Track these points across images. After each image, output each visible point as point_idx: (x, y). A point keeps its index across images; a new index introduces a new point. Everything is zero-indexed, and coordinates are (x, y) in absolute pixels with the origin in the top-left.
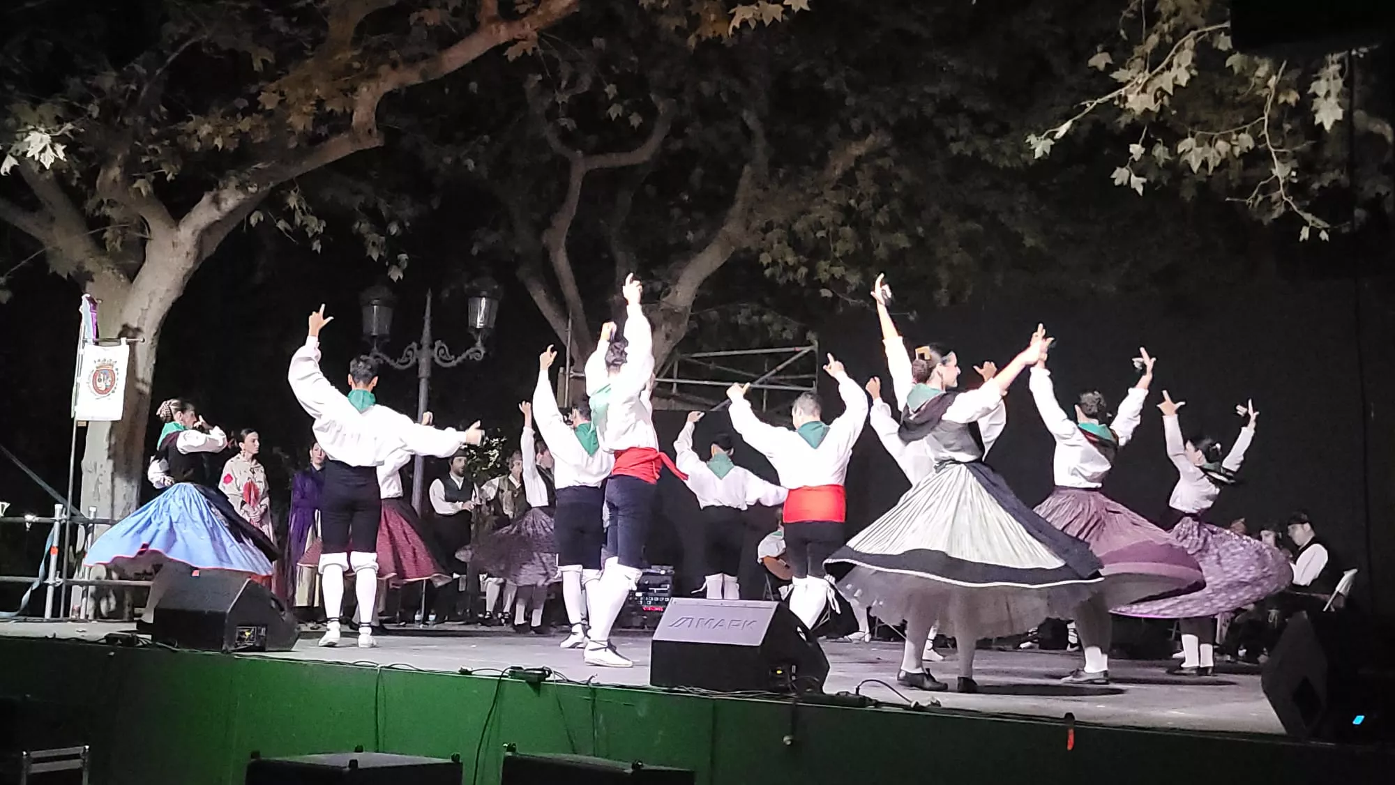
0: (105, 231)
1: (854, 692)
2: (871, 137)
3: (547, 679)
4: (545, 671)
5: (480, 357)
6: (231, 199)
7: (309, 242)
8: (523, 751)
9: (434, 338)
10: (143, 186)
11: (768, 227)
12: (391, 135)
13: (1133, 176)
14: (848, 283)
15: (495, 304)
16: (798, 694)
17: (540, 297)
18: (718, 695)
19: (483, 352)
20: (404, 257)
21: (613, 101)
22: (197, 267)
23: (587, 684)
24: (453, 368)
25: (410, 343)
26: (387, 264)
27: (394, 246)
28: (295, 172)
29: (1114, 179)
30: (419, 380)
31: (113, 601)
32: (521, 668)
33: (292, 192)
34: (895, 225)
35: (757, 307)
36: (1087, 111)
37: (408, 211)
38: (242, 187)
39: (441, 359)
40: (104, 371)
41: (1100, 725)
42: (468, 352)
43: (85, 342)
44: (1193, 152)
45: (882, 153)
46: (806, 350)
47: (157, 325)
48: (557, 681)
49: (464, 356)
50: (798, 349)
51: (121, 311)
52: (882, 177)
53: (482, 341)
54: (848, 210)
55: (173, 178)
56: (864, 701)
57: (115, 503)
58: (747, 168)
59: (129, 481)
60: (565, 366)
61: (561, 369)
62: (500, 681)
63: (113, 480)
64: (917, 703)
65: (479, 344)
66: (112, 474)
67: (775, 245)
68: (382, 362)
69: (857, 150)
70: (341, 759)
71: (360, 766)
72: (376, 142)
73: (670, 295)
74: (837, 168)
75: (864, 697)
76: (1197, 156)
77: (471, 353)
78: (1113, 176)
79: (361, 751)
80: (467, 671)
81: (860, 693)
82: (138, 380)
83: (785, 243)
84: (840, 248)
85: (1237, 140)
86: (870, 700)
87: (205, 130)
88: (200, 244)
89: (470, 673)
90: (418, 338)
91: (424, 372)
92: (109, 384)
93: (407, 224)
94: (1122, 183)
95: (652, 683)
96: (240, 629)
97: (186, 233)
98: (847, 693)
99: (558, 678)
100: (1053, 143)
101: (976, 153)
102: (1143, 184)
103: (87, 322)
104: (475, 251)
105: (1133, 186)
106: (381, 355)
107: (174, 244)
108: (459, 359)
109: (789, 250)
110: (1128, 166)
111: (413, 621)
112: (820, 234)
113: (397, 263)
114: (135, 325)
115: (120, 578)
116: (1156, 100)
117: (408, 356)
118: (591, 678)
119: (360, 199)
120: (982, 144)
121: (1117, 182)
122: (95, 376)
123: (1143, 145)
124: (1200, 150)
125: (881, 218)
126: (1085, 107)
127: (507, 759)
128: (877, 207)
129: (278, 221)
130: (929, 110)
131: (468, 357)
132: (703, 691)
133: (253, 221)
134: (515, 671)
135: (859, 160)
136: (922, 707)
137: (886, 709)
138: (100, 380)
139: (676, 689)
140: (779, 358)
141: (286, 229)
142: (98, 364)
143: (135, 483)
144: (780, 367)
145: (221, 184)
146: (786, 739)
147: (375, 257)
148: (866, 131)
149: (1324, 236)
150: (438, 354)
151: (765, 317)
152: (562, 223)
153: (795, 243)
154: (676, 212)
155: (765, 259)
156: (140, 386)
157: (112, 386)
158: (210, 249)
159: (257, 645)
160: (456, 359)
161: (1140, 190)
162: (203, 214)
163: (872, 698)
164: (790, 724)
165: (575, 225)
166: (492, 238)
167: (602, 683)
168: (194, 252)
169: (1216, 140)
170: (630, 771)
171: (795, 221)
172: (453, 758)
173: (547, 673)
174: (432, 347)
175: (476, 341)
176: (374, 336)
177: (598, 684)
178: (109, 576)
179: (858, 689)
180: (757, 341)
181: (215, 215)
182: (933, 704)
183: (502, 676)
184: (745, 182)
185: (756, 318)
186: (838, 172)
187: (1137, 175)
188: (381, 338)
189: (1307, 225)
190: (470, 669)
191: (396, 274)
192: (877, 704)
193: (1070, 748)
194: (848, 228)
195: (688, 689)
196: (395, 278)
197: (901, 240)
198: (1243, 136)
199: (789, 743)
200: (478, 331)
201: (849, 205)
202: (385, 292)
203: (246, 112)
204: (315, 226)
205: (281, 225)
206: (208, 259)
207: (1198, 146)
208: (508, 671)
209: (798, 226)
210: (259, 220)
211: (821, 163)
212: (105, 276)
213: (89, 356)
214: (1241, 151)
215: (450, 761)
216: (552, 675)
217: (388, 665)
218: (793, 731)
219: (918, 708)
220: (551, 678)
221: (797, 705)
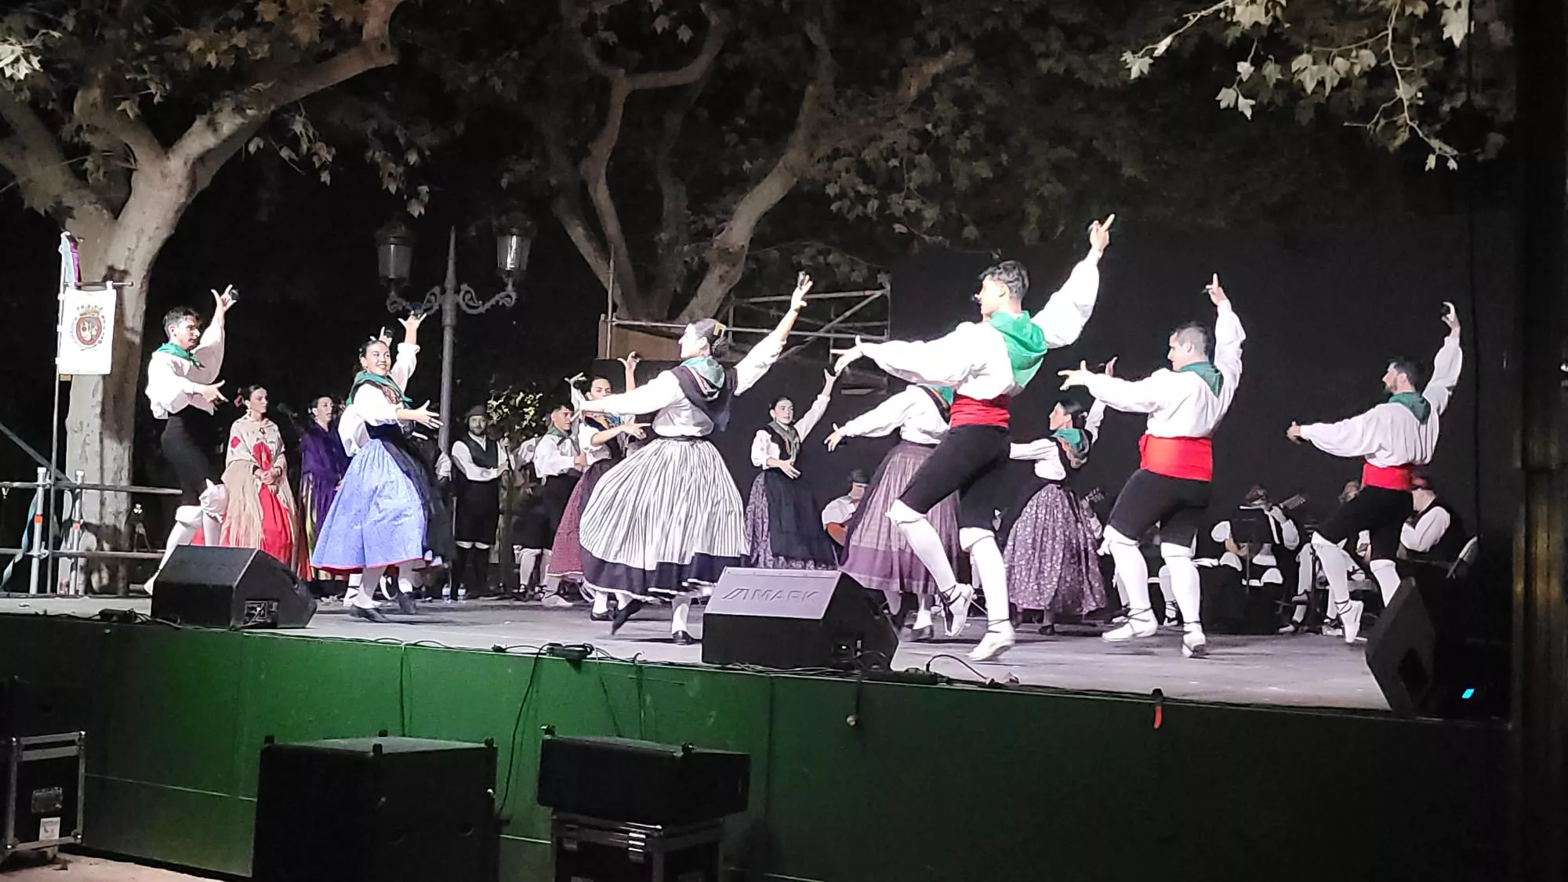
0: (86, 160)
1: (925, 668)
2: (950, 53)
3: (588, 656)
4: (586, 648)
5: (510, 303)
6: (229, 123)
7: (316, 174)
8: (561, 735)
9: (459, 281)
10: (129, 108)
11: (836, 154)
12: (407, 51)
13: (1241, 98)
14: (923, 219)
15: (528, 243)
16: (864, 671)
17: (577, 234)
18: (774, 673)
19: (514, 296)
20: (424, 189)
21: (659, 12)
22: (190, 201)
23: (633, 662)
24: (480, 315)
25: (432, 286)
26: (405, 197)
27: (413, 176)
28: (300, 92)
29: (1219, 101)
30: (442, 329)
31: (105, 574)
32: (560, 645)
33: (297, 117)
34: (976, 153)
35: (821, 246)
36: (1190, 24)
37: (428, 138)
38: (239, 109)
39: (469, 306)
40: (88, 320)
41: (1191, 701)
42: (497, 297)
43: (66, 286)
44: (1308, 71)
45: (962, 71)
46: (878, 294)
47: (146, 267)
48: (599, 659)
49: (493, 302)
50: (867, 293)
51: (106, 251)
52: (964, 100)
53: (513, 285)
54: (924, 136)
55: (161, 100)
56: (935, 678)
57: (105, 466)
58: (810, 88)
59: (121, 442)
60: (606, 313)
61: (603, 316)
62: (537, 659)
63: (101, 441)
64: (993, 680)
65: (510, 287)
66: (101, 433)
67: (843, 174)
68: (400, 308)
69: (935, 67)
70: (365, 744)
71: (385, 751)
72: (390, 59)
73: (724, 233)
74: (912, 88)
75: (936, 674)
76: (1312, 78)
77: (502, 298)
78: (1218, 98)
79: (386, 735)
80: (500, 648)
81: (931, 669)
82: (127, 329)
83: (853, 172)
84: (915, 179)
85: (1357, 57)
86: (942, 677)
87: (195, 45)
88: (193, 176)
89: (503, 650)
90: (441, 281)
91: (448, 319)
92: (94, 333)
93: (428, 153)
94: (1229, 105)
95: (703, 661)
96: (249, 604)
97: (177, 164)
98: (917, 669)
99: (600, 655)
100: (1151, 61)
101: (1069, 71)
102: (1252, 107)
103: (67, 264)
104: (504, 183)
105: (1240, 110)
106: (400, 300)
107: (164, 176)
108: (488, 305)
109: (859, 180)
110: (1235, 86)
111: (440, 597)
112: (894, 162)
113: (416, 195)
114: (122, 268)
115: (113, 549)
116: (1267, 12)
117: (429, 301)
118: (637, 654)
119: (373, 125)
120: (1076, 60)
121: (1223, 105)
122: (78, 325)
123: (1252, 64)
124: (1315, 68)
125: (962, 144)
126: (1188, 19)
127: (545, 743)
128: (957, 133)
129: (281, 148)
130: (1016, 21)
131: (498, 302)
132: (760, 668)
133: (252, 148)
134: (554, 648)
135: (936, 78)
136: (998, 683)
137: (958, 686)
138: (84, 329)
139: (730, 666)
140: (848, 303)
141: (290, 159)
142: (82, 311)
143: (127, 444)
144: (848, 314)
145: (216, 107)
146: (849, 719)
147: (393, 189)
148: (945, 46)
149: (1452, 164)
150: (464, 300)
151: (831, 258)
152: (603, 149)
153: (865, 172)
154: (732, 138)
155: (831, 190)
156: (129, 335)
157: (98, 336)
158: (205, 182)
159: (269, 621)
160: (484, 304)
161: (1248, 113)
162: (198, 140)
163: (944, 674)
164: (854, 703)
165: (616, 153)
166: (522, 168)
167: (649, 660)
168: (186, 184)
169: (1334, 57)
170: (680, 754)
171: (864, 149)
172: (486, 742)
173: (588, 649)
174: (457, 291)
175: (506, 285)
176: (392, 279)
177: (645, 662)
178: (100, 547)
179: (928, 666)
180: (823, 285)
181: (211, 141)
182: (1011, 680)
183: (539, 653)
184: (806, 105)
185: (821, 259)
186: (913, 92)
187: (1245, 97)
188: (398, 281)
189: (1434, 153)
190: (503, 647)
191: (416, 210)
192: (950, 681)
193: (1157, 726)
194: (925, 155)
195: (743, 666)
196: (416, 214)
197: (983, 170)
198: (1364, 52)
199: (853, 724)
200: (509, 273)
201: (926, 130)
202: (402, 230)
203: (242, 25)
204: (326, 154)
205: (285, 153)
206: (202, 193)
207: (1314, 63)
208: (545, 648)
209: (868, 155)
210: (258, 148)
211: (894, 82)
212: (87, 211)
213: (72, 302)
214: (1361, 69)
215: (483, 745)
216: (594, 652)
217: (413, 642)
218: (858, 711)
219: (994, 684)
220: (593, 655)
221: (862, 683)
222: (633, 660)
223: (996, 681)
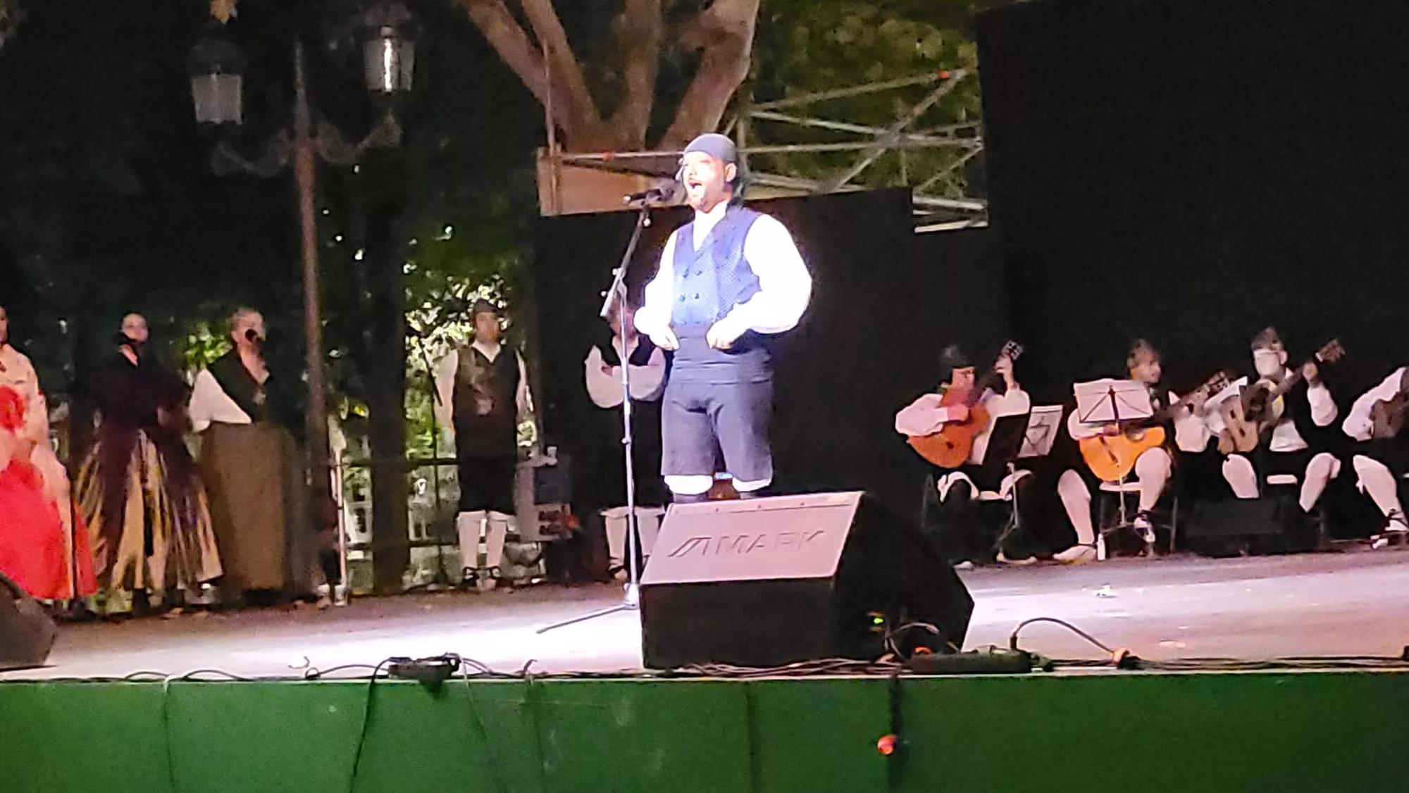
1: (1008, 646)
3: (454, 674)
4: (449, 660)
5: (393, 141)
9: (314, 121)
15: (409, 48)
18: (757, 675)
19: (397, 133)
23: (522, 676)
25: (277, 131)
32: (407, 659)
35: (869, 11)
39: (331, 152)
42: (373, 134)
46: (960, 74)
48: (471, 677)
49: (368, 139)
50: (945, 74)
53: (396, 114)
56: (1026, 661)
60: (547, 145)
61: (540, 152)
62: (373, 685)
64: (1127, 653)
65: (390, 119)
75: (1026, 652)
77: (379, 135)
80: (315, 672)
81: (1019, 647)
86: (1037, 658)
89: (320, 676)
90: (288, 120)
95: (646, 664)
98: (993, 648)
99: (473, 670)
106: (231, 157)
117: (273, 152)
118: (527, 666)
131: (375, 139)
132: (731, 669)
134: (400, 666)
136: (1135, 660)
137: (1064, 671)
139: (681, 670)
140: (915, 94)
146: (883, 742)
150: (324, 144)
151: (885, 27)
163: (1041, 653)
164: (889, 714)
167: (551, 672)
173: (453, 662)
174: (314, 134)
175: (385, 116)
176: (217, 125)
177: (545, 675)
179: (1014, 639)
180: (877, 69)
183: (373, 677)
185: (869, 31)
188: (228, 127)
190: (320, 670)
192: (1050, 666)
195: (704, 667)
199: (889, 750)
200: (388, 96)
208: (386, 665)
216: (461, 665)
217: (182, 676)
218: (896, 728)
219: (1128, 662)
220: (461, 671)
221: (898, 681)
223: (1132, 654)
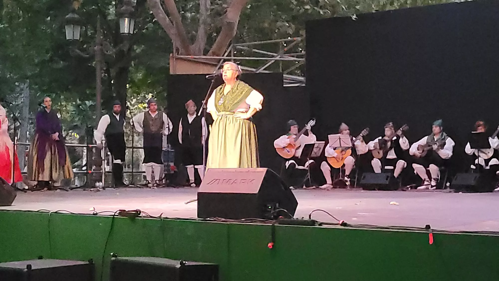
1: (308, 217)
3: (139, 216)
4: (137, 212)
8: (120, 258)
15: (133, 21)
18: (231, 222)
32: (125, 211)
41: (446, 231)
42: (120, 46)
46: (300, 39)
48: (144, 217)
50: (295, 38)
56: (313, 223)
61: (171, 55)
62: (114, 218)
64: (343, 221)
70: (23, 265)
71: (33, 268)
75: (314, 220)
79: (42, 259)
86: (317, 222)
89: (97, 214)
95: (198, 216)
99: (144, 215)
118: (162, 214)
127: (112, 261)
132: (223, 219)
134: (122, 212)
137: (324, 226)
139: (208, 219)
146: (269, 245)
163: (318, 220)
164: (271, 237)
167: (168, 217)
170: (179, 266)
172: (90, 261)
173: (139, 212)
177: (167, 218)
179: (310, 216)
183: (114, 215)
190: (98, 212)
192: (321, 224)
195: (215, 218)
199: (271, 247)
200: (126, 35)
208: (118, 212)
215: (88, 263)
216: (141, 214)
217: (55, 211)
218: (273, 241)
219: (344, 224)
220: (141, 215)
221: (274, 226)
222: (160, 217)
223: (345, 222)
